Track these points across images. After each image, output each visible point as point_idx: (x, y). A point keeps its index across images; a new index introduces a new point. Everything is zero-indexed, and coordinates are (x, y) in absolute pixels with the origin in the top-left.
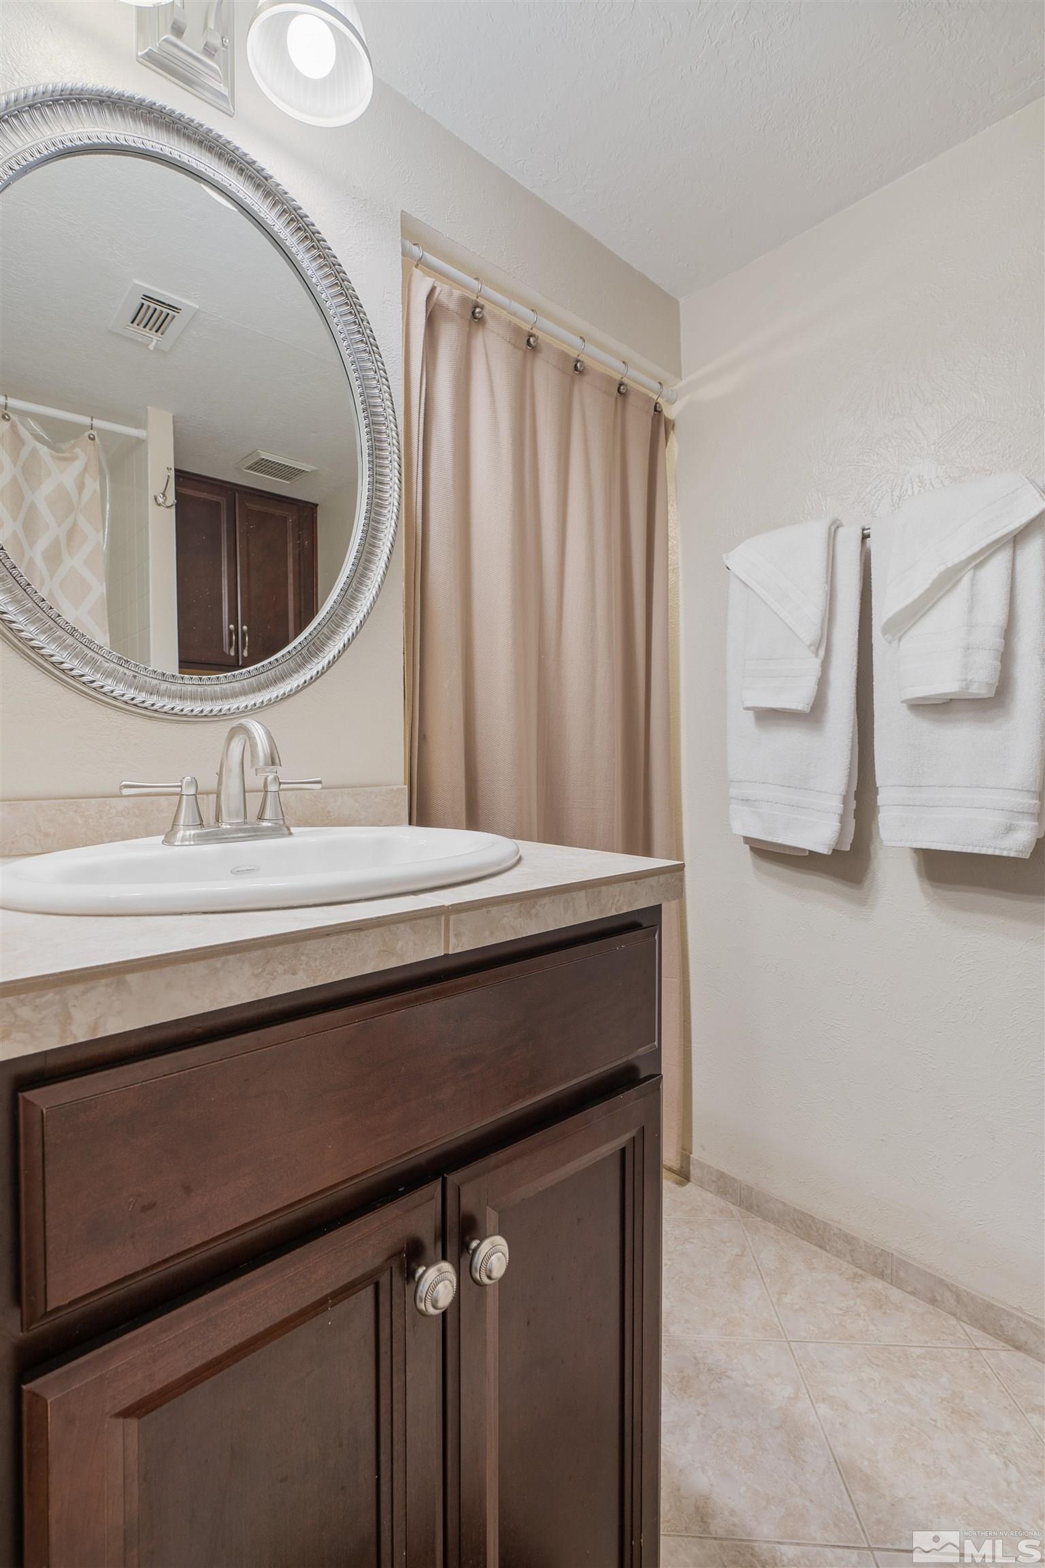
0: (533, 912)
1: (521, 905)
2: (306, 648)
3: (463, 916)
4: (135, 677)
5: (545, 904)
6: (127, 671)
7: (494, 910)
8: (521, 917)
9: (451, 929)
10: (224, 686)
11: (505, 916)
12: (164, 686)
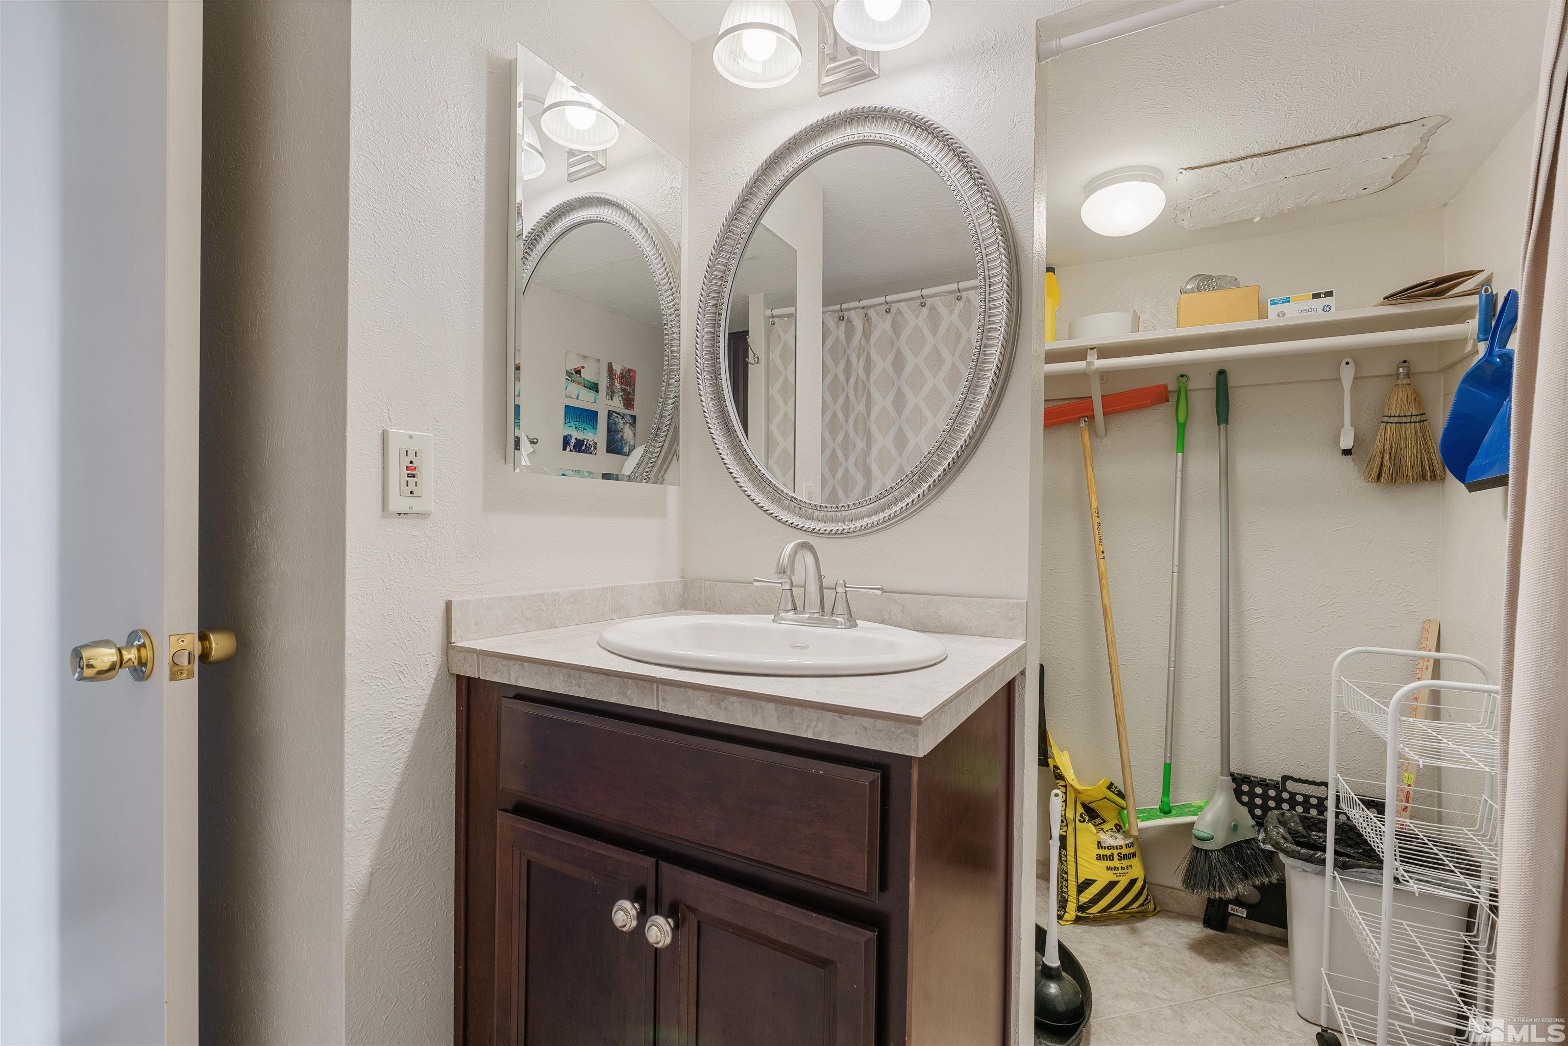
0: (723, 704)
1: (712, 696)
2: (917, 475)
3: (668, 688)
4: (800, 508)
5: (734, 702)
6: (796, 505)
7: (690, 692)
8: (711, 704)
9: (660, 695)
10: (854, 511)
11: (698, 699)
12: (816, 513)
